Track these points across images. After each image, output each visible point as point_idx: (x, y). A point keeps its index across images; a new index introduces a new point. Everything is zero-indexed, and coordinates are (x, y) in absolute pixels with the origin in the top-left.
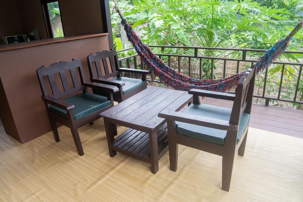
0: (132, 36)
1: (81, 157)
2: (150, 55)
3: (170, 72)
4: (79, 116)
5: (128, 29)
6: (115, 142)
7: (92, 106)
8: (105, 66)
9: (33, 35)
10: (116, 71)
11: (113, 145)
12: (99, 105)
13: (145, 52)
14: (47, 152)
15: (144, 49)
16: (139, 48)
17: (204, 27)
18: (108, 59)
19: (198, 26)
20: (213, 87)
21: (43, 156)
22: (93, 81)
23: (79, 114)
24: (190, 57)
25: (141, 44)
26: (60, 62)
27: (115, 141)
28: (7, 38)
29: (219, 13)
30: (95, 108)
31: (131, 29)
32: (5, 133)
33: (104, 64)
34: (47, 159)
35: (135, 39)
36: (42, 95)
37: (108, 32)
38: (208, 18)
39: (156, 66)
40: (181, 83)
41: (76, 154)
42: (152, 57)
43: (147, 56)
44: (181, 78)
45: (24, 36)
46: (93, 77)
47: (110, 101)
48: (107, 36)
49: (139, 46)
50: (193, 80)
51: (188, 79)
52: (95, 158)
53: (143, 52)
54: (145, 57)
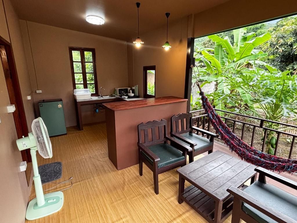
0: (207, 106)
1: (156, 195)
2: (220, 122)
3: (236, 139)
4: (161, 166)
5: (204, 100)
6: (184, 194)
7: (171, 158)
8: (182, 125)
9: (134, 89)
10: (190, 128)
11: (183, 195)
12: (176, 159)
13: (216, 119)
14: (133, 183)
15: (215, 117)
16: (211, 115)
17: (273, 102)
18: (185, 120)
19: (266, 100)
20: (280, 166)
21: (130, 186)
22: (172, 135)
23: (161, 164)
24: (255, 126)
25: (213, 112)
26: (153, 121)
27: (184, 192)
28: (119, 89)
29: (290, 87)
30: (172, 161)
31: (206, 100)
32: (108, 158)
33: (182, 123)
34: (133, 189)
35: (209, 108)
36: (138, 142)
37: (187, 99)
38: (276, 89)
39: (224, 133)
40: (246, 152)
41: (153, 192)
42: (221, 124)
43: (216, 123)
44: (246, 147)
45: (129, 89)
46: (173, 132)
47: (184, 157)
48: (187, 101)
49: (211, 114)
50: (258, 152)
51: (252, 149)
52: (167, 200)
53: (214, 119)
54: (215, 123)
